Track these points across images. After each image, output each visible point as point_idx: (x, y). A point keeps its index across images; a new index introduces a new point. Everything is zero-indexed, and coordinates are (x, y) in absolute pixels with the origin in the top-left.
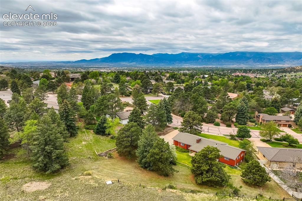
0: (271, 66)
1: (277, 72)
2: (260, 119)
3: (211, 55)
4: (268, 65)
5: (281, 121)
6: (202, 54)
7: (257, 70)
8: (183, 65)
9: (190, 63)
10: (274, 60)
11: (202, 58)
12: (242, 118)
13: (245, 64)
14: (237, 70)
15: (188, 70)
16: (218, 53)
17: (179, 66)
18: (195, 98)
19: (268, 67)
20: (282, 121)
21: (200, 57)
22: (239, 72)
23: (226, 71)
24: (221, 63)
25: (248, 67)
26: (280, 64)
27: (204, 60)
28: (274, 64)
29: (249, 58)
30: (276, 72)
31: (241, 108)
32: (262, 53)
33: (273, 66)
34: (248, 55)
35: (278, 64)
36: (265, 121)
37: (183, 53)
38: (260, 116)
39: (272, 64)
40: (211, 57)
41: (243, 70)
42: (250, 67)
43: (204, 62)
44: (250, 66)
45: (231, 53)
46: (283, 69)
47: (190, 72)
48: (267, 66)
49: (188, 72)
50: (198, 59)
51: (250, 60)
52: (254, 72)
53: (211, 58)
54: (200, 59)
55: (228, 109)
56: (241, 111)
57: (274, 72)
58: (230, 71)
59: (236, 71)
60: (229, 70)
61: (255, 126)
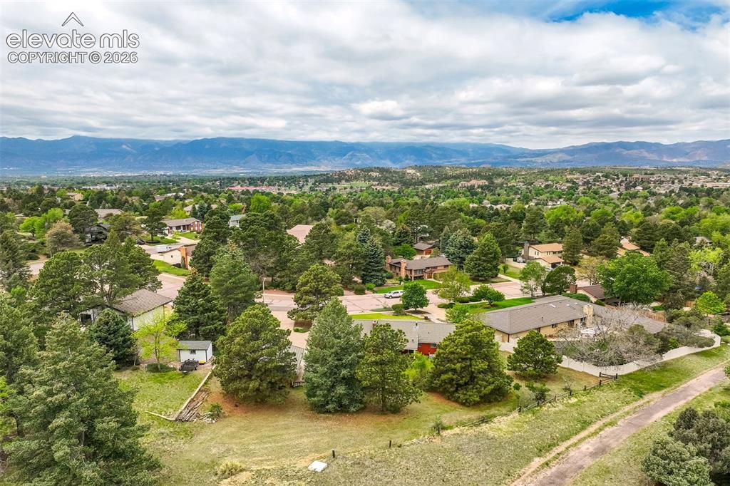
0: (294, 169)
1: (316, 181)
2: (403, 270)
3: (157, 144)
4: (290, 168)
5: (436, 267)
6: (133, 143)
7: (277, 179)
8: (82, 170)
9: (100, 165)
10: (300, 158)
11: (134, 151)
12: (375, 271)
13: (241, 167)
14: (235, 179)
15: (107, 183)
16: (174, 141)
17: (70, 174)
18: (277, 239)
19: (292, 173)
20: (438, 268)
21: (127, 148)
22: (239, 183)
23: (208, 183)
24: (186, 165)
25: (250, 173)
26: (312, 165)
27: (140, 158)
28: (302, 167)
29: (249, 153)
30: (313, 181)
31: (372, 251)
32: (273, 141)
33: (301, 169)
34: (247, 147)
35: (308, 165)
36: (413, 273)
37: (76, 139)
38: (399, 263)
39: (298, 166)
40: (157, 149)
41: (248, 180)
42: (254, 173)
43: (142, 162)
44: (254, 171)
45: (206, 141)
46: (324, 175)
47: (114, 187)
48: (288, 170)
49: (109, 188)
50: (122, 155)
51: (251, 157)
52: (272, 183)
53: (157, 151)
54: (129, 153)
55: (349, 257)
56: (373, 258)
57: (311, 181)
58: (218, 183)
59: (232, 181)
60: (216, 181)
61: (400, 284)
